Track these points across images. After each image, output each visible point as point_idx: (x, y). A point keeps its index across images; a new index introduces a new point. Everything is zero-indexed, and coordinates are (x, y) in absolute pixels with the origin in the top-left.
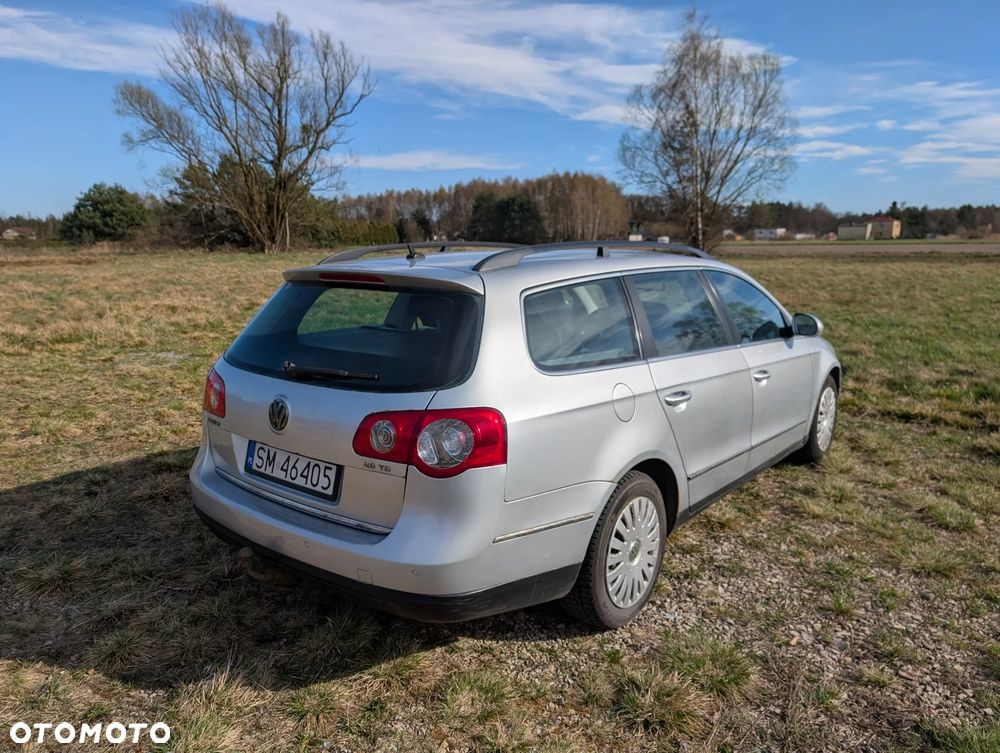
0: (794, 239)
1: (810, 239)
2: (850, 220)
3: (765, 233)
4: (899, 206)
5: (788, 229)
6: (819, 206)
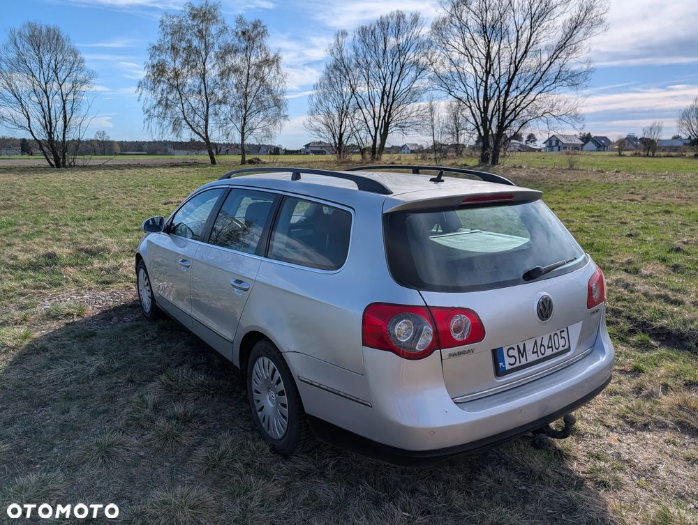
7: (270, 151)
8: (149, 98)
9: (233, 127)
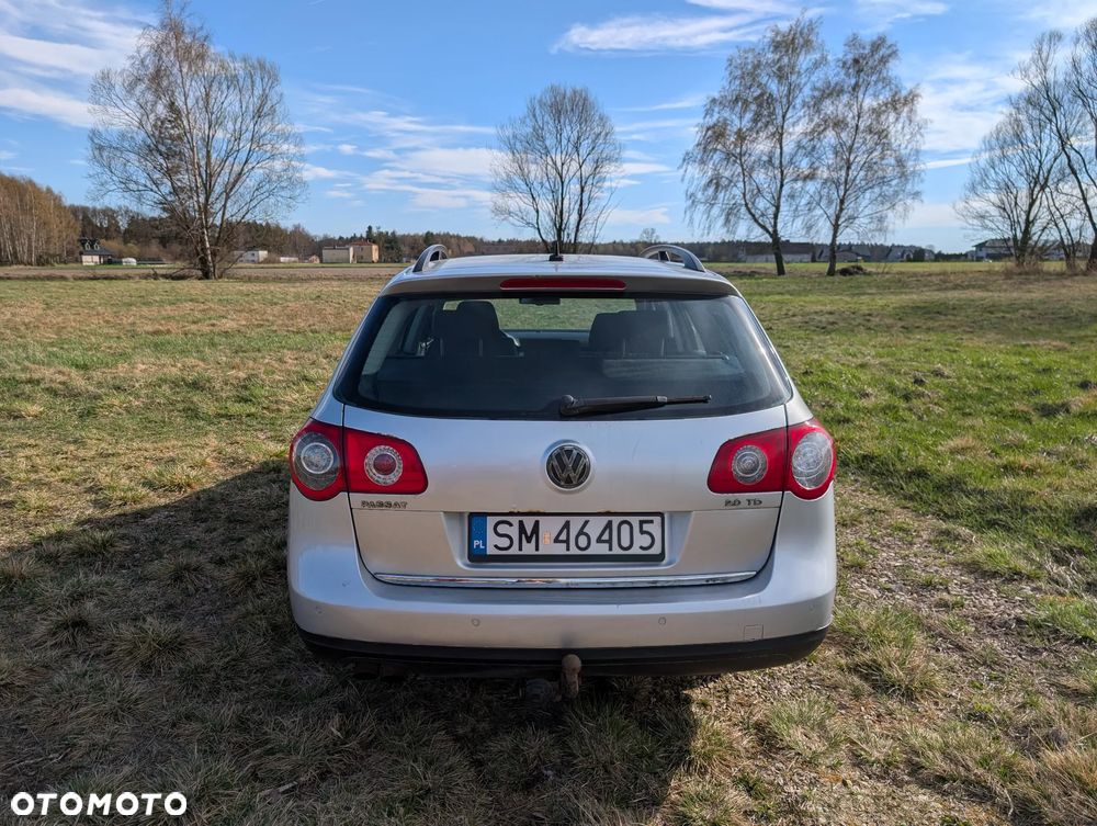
0: (279, 262)
1: (295, 262)
2: (329, 243)
3: (248, 255)
4: (374, 230)
5: (269, 251)
6: (297, 228)
7: (908, 256)
8: (697, 175)
9: (821, 216)
